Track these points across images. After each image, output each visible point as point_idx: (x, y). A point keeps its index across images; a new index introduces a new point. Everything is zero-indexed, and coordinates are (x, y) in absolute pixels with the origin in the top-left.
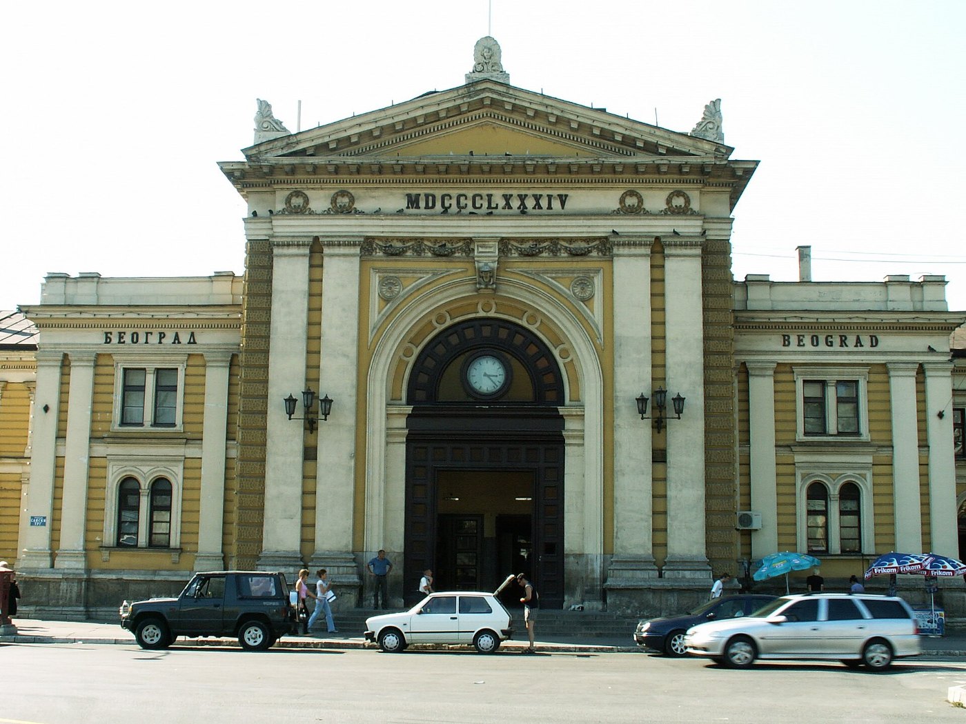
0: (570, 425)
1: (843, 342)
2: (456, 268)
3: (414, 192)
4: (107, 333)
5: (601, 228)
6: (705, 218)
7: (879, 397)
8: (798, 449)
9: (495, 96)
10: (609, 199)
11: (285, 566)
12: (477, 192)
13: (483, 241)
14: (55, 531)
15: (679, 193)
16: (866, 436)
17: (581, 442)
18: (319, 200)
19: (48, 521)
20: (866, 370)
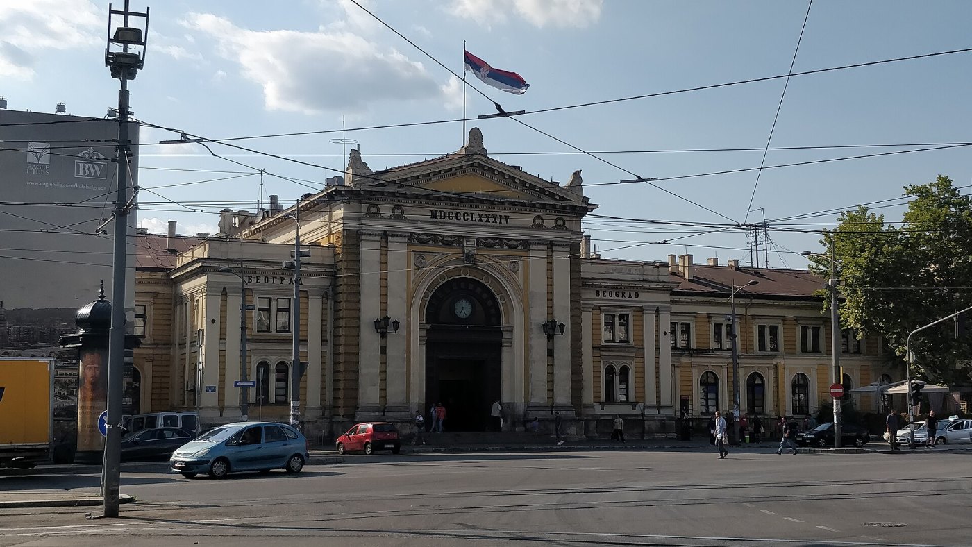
0: (505, 336)
1: (623, 296)
2: (455, 252)
3: (434, 209)
4: (249, 277)
5: (525, 235)
6: (572, 232)
7: (638, 323)
8: (603, 349)
9: (480, 162)
10: (527, 219)
11: (374, 412)
12: (458, 211)
13: (468, 239)
14: (221, 395)
15: (560, 218)
16: (632, 342)
17: (509, 345)
18: (386, 210)
19: (217, 389)
20: (632, 310)
